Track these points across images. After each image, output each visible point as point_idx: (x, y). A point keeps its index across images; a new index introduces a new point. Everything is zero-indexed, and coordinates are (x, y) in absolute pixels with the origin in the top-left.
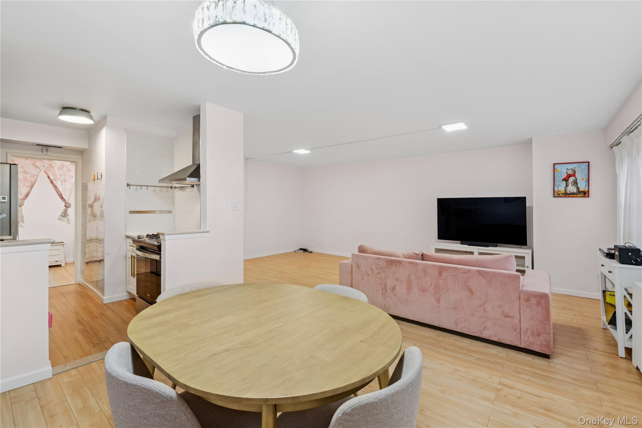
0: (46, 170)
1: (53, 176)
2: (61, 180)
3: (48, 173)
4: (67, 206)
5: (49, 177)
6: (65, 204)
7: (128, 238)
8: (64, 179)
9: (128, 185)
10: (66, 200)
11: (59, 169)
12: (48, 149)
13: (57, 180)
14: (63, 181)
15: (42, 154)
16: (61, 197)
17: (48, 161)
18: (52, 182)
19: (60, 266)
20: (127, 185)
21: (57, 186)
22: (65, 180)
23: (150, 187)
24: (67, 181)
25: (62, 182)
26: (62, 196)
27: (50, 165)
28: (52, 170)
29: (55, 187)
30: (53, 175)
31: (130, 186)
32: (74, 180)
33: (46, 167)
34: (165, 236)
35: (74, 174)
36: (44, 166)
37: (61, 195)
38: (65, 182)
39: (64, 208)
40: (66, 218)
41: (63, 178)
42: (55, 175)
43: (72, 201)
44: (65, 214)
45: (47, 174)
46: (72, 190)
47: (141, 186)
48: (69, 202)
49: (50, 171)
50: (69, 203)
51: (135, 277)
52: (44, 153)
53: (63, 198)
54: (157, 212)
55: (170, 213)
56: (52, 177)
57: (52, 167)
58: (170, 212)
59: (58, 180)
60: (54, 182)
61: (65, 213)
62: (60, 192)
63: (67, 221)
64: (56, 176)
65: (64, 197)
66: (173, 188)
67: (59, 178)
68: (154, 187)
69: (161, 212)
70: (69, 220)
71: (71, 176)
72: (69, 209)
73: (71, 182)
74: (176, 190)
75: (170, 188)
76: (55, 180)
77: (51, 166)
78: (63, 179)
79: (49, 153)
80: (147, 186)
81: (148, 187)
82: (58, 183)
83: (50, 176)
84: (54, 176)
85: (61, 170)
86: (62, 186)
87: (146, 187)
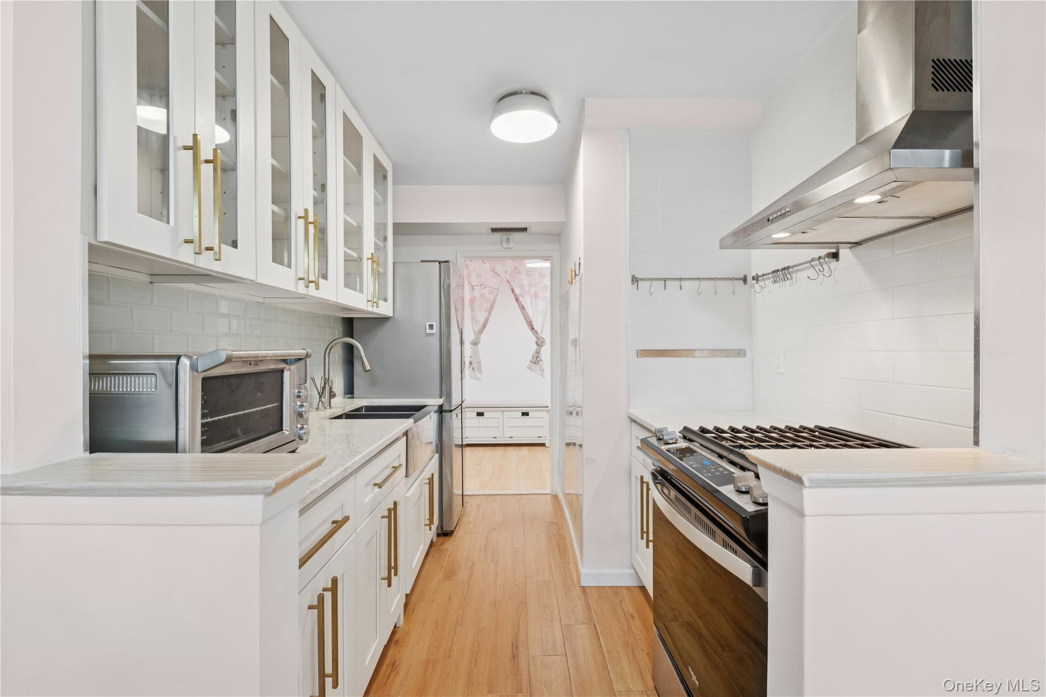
0: (510, 278)
1: (519, 289)
2: (531, 295)
3: (511, 283)
4: (540, 343)
5: (513, 291)
6: (536, 339)
7: (633, 423)
8: (535, 293)
9: (635, 280)
10: (537, 333)
11: (527, 274)
12: (508, 237)
13: (525, 295)
14: (534, 296)
15: (501, 247)
16: (531, 328)
17: (511, 261)
18: (517, 300)
19: (543, 445)
20: (633, 281)
21: (525, 307)
22: (536, 295)
23: (688, 282)
24: (540, 296)
25: (532, 299)
26: (532, 326)
27: (515, 269)
28: (517, 277)
29: (522, 308)
30: (519, 286)
31: (640, 282)
32: (549, 295)
33: (509, 273)
34: (801, 490)
35: (549, 283)
36: (506, 272)
37: (530, 322)
38: (536, 299)
39: (536, 346)
40: (538, 365)
41: (533, 290)
42: (522, 287)
43: (546, 335)
44: (536, 359)
45: (511, 285)
46: (546, 312)
47: (665, 280)
48: (542, 336)
49: (516, 280)
50: (543, 338)
51: (651, 544)
52: (505, 245)
53: (533, 329)
54: (697, 354)
55: (742, 357)
56: (517, 291)
57: (517, 273)
58: (740, 353)
59: (527, 296)
60: (521, 301)
61: (537, 357)
62: (529, 318)
63: (540, 372)
64: (524, 289)
65: (535, 327)
66: (749, 279)
67: (528, 291)
68: (697, 282)
69: (716, 353)
70: (543, 370)
71: (545, 285)
72: (543, 348)
73: (545, 297)
74: (757, 285)
75: (742, 282)
76: (522, 296)
77: (516, 271)
78: (533, 292)
79: (511, 245)
80: (680, 279)
81: (683, 283)
82: (526, 301)
83: (515, 289)
84: (521, 289)
85: (530, 276)
86: (532, 305)
87: (678, 283)
